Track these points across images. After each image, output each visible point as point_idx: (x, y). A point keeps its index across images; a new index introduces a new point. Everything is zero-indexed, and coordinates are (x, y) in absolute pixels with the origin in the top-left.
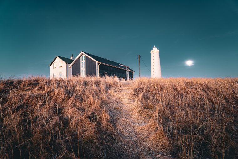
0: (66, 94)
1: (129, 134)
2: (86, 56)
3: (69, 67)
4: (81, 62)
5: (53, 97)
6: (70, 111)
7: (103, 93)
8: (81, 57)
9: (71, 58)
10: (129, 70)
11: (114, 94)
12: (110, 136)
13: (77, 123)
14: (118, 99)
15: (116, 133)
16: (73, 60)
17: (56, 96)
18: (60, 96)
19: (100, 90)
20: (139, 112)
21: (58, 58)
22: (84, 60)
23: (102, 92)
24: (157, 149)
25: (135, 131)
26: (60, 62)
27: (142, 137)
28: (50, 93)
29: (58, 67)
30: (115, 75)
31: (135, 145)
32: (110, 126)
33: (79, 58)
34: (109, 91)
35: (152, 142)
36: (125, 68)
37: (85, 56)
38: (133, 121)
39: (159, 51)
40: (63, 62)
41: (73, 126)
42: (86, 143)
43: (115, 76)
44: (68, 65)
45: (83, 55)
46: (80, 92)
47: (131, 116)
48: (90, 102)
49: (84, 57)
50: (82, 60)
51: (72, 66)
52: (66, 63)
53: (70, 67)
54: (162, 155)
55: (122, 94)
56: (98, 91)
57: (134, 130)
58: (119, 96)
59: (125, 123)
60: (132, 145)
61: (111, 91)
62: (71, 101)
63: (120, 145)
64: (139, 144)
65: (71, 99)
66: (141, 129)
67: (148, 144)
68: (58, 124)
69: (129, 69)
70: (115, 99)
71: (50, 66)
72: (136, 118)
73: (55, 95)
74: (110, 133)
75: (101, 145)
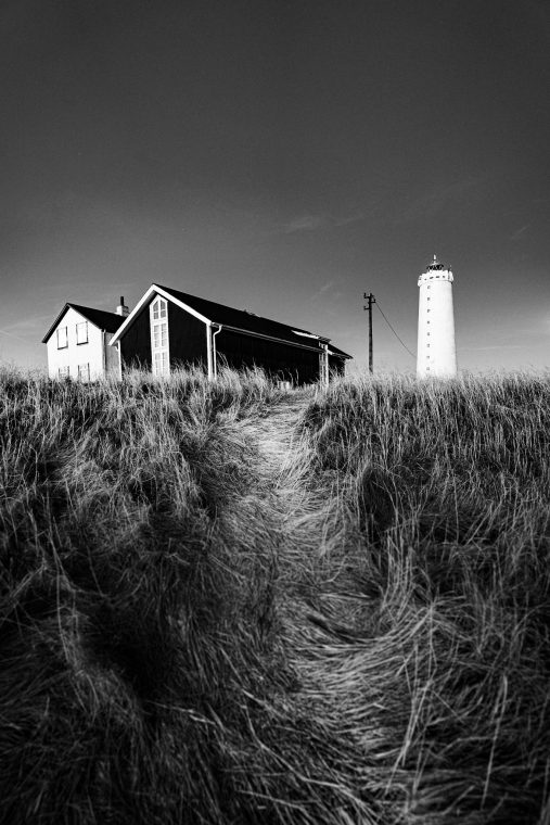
0: (69, 422)
1: (257, 539)
2: (170, 303)
3: (111, 343)
4: (153, 322)
5: (28, 430)
6: (77, 472)
7: (197, 423)
8: (151, 307)
9: (119, 311)
10: (331, 353)
11: (237, 426)
12: (194, 544)
13: (93, 504)
14: (249, 439)
15: (214, 535)
16: (125, 318)
17: (39, 428)
18: (52, 428)
19: (186, 412)
20: (304, 477)
21: (71, 311)
22: (163, 315)
23: (195, 419)
24: (332, 580)
25: (277, 534)
26: (80, 326)
27: (295, 548)
28: (19, 418)
29: (72, 345)
30: (258, 366)
31: (267, 570)
32: (198, 515)
33: (145, 309)
34: (221, 416)
35: (321, 562)
36: (314, 342)
37: (166, 302)
38: (279, 504)
39: (452, 278)
40: (90, 324)
41: (81, 511)
42: (114, 558)
43: (255, 367)
44: (109, 335)
45: (158, 298)
46: (119, 417)
47: (278, 492)
48: (147, 445)
49: (162, 303)
50: (156, 316)
51: (121, 338)
52: (100, 331)
53: (115, 345)
54: (340, 594)
55: (265, 424)
56: (181, 414)
57: (277, 530)
58: (251, 431)
59: (252, 510)
60: (256, 570)
61: (228, 416)
62: (86, 442)
63: (221, 568)
64: (279, 568)
65: (87, 437)
66: (298, 527)
67: (309, 568)
68: (35, 505)
69: (331, 348)
70: (236, 441)
71: (46, 341)
72: (290, 495)
73: (35, 426)
74: (197, 536)
75: (157, 564)
